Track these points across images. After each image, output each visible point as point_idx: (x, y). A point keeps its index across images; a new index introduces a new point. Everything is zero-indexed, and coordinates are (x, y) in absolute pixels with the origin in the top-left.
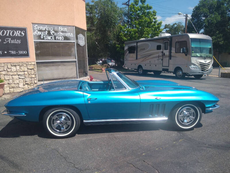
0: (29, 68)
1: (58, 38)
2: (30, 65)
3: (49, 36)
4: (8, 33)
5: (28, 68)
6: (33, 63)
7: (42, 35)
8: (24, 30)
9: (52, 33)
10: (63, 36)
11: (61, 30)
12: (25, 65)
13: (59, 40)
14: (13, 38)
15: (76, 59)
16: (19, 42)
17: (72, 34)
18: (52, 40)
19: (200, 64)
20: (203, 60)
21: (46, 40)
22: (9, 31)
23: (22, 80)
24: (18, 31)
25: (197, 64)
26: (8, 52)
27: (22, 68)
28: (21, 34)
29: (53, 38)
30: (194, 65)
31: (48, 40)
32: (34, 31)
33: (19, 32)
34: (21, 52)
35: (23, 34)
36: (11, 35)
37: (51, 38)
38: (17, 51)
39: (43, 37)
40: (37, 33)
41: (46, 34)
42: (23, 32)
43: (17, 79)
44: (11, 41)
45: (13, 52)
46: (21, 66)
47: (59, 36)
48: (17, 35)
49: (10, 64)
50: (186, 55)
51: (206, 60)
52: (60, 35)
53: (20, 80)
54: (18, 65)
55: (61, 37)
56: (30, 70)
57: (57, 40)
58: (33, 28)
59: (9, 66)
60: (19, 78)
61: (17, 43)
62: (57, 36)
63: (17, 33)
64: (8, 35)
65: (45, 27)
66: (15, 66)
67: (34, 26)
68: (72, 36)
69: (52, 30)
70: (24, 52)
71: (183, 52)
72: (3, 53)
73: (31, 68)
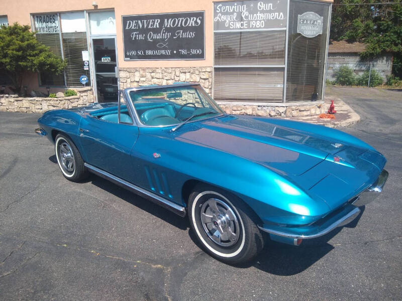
0: (202, 77)
1: (254, 25)
2: (204, 73)
3: (238, 21)
4: (180, 22)
5: (201, 78)
6: (209, 70)
7: (228, 21)
8: (200, 15)
9: (243, 16)
10: (264, 20)
11: (260, 8)
12: (197, 72)
13: (256, 28)
14: (186, 29)
15: (285, 64)
16: (192, 35)
17: (281, 14)
18: (244, 28)
21: (233, 29)
22: (181, 19)
23: (191, 95)
24: (192, 18)
26: (178, 52)
27: (193, 76)
28: (196, 22)
29: (245, 25)
31: (236, 29)
32: (216, 14)
33: (193, 20)
34: (194, 52)
35: (199, 21)
37: (242, 25)
38: (189, 50)
39: (229, 23)
40: (220, 17)
41: (234, 18)
42: (199, 19)
43: (185, 94)
44: (182, 35)
45: (184, 52)
46: (192, 74)
47: (256, 21)
48: (190, 25)
49: (179, 69)
52: (258, 19)
53: (189, 94)
54: (189, 72)
55: (260, 21)
56: (203, 81)
57: (252, 28)
58: (215, 9)
59: (178, 73)
60: (188, 92)
61: (190, 37)
62: (252, 21)
63: (191, 22)
64: (179, 26)
65: (233, 7)
66: (185, 73)
67: (216, 7)
68: (281, 17)
69: (245, 11)
70: (198, 52)
72: (172, 52)
73: (204, 77)
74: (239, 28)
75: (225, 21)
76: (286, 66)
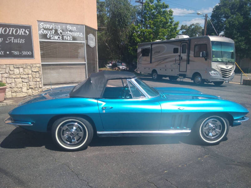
0: (34, 71)
1: (66, 38)
2: (34, 68)
3: (56, 35)
4: (11, 31)
5: (32, 71)
6: (38, 65)
7: (49, 34)
8: (28, 28)
9: (59, 32)
10: (72, 36)
11: (69, 29)
12: (29, 67)
13: (67, 40)
14: (17, 37)
15: (85, 61)
16: (22, 41)
17: (81, 33)
18: (60, 40)
19: (221, 70)
20: (225, 65)
21: (53, 39)
22: (12, 29)
23: (26, 83)
24: (21, 30)
25: (218, 70)
26: (10, 53)
27: (26, 70)
28: (25, 32)
29: (60, 38)
30: (215, 70)
31: (55, 40)
32: (40, 29)
33: (22, 30)
34: (25, 53)
35: (28, 33)
36: (14, 33)
37: (59, 38)
38: (20, 51)
39: (50, 36)
40: (43, 31)
41: (53, 33)
42: (28, 31)
43: (20, 83)
44: (14, 41)
45: (16, 53)
46: (25, 68)
47: (67, 36)
48: (20, 34)
49: (12, 66)
50: (206, 60)
51: (227, 66)
53: (23, 83)
54: (22, 67)
55: (70, 36)
56: (35, 73)
57: (65, 40)
58: (39, 26)
59: (12, 68)
60: (23, 82)
61: (20, 42)
62: (65, 36)
63: (21, 32)
64: (10, 33)
65: (52, 26)
66: (19, 68)
67: (40, 24)
68: (81, 35)
69: (60, 29)
70: (29, 53)
71: (203, 57)
72: (5, 53)
73: (35, 71)
74: (57, 39)
75: (47, 34)
76: (86, 63)
